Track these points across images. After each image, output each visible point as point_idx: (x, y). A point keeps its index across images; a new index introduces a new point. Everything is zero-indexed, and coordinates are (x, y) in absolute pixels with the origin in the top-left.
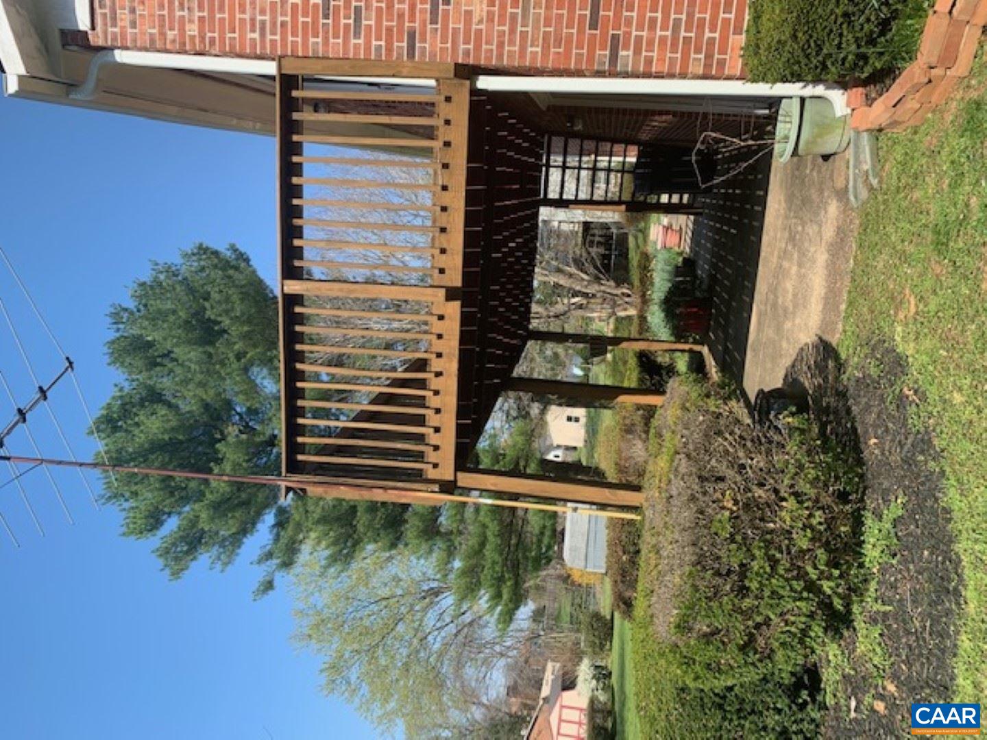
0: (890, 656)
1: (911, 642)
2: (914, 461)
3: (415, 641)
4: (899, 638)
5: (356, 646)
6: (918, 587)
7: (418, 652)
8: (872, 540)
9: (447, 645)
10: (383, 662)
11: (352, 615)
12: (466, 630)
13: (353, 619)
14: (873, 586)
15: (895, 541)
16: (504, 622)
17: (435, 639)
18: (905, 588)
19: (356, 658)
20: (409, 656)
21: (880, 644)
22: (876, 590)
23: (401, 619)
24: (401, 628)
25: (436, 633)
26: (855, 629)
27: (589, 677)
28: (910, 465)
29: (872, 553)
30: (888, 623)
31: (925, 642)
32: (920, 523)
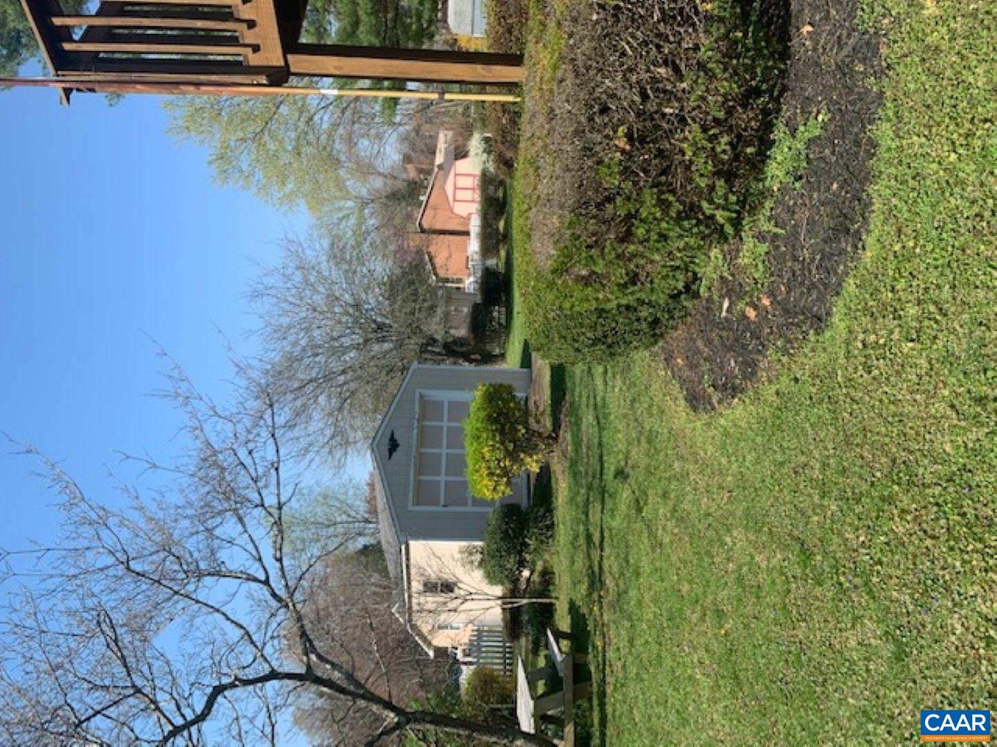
0: (772, 275)
1: (796, 269)
2: (851, 69)
3: (302, 124)
4: (785, 261)
5: (241, 134)
6: (817, 217)
7: (306, 134)
8: (779, 158)
9: (335, 126)
10: (272, 146)
11: (228, 103)
12: (352, 105)
13: (230, 106)
14: (769, 204)
15: (805, 164)
16: (389, 107)
17: (321, 119)
18: (802, 215)
19: (243, 146)
20: (298, 138)
21: (764, 262)
22: (772, 209)
23: (281, 103)
24: (284, 110)
25: (322, 112)
26: (741, 239)
27: (480, 151)
28: (845, 75)
29: (777, 171)
30: (777, 243)
31: (810, 273)
32: (837, 149)
